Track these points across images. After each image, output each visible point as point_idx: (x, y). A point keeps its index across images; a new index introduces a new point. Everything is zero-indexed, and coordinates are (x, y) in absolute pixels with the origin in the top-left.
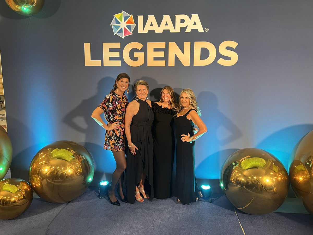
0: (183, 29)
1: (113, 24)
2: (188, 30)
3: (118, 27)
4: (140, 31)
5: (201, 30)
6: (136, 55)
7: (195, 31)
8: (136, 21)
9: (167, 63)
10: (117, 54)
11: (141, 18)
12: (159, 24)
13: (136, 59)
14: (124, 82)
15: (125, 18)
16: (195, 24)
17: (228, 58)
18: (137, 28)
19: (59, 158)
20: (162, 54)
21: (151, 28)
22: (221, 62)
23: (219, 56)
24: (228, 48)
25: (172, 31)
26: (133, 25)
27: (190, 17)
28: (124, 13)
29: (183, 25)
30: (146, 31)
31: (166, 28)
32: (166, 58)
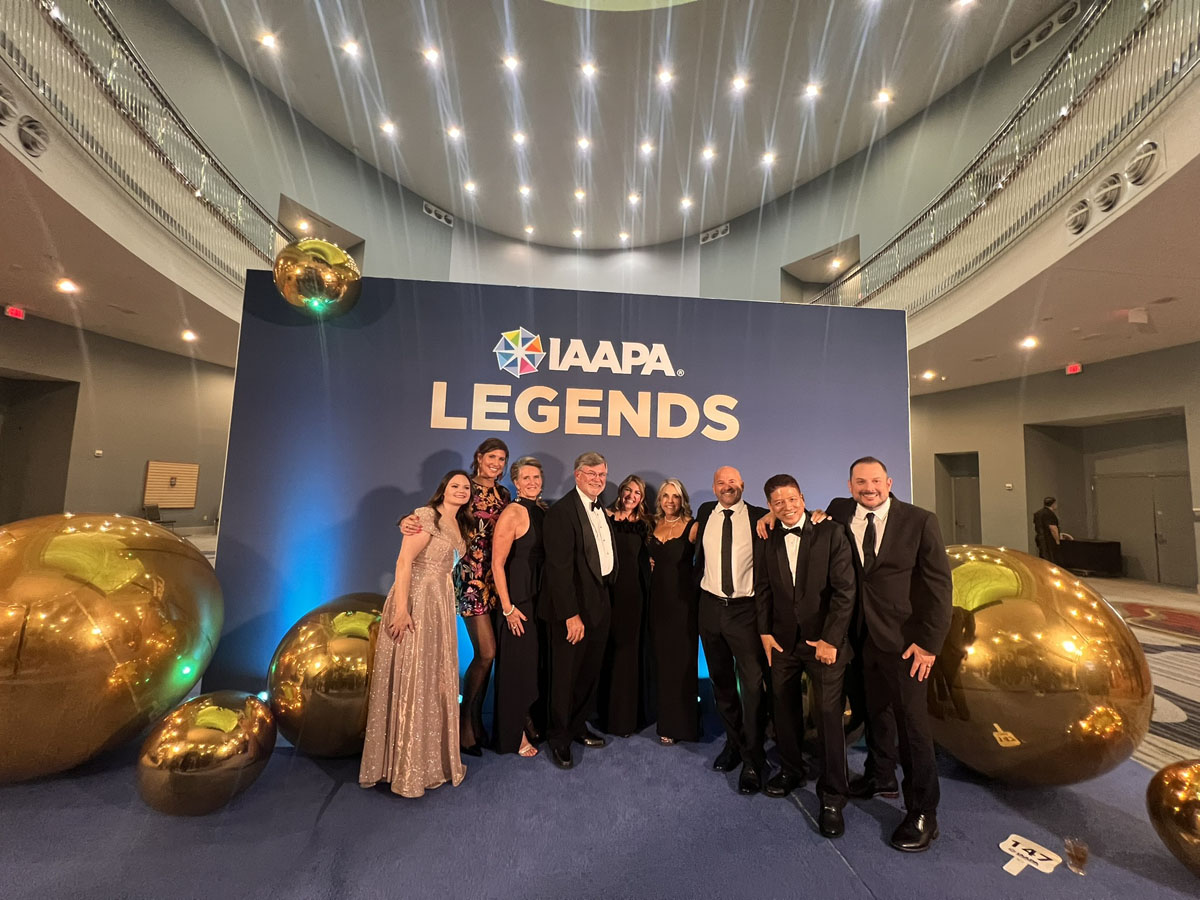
0: (637, 369)
1: (498, 349)
2: (646, 371)
3: (508, 356)
4: (554, 365)
5: (670, 372)
6: (542, 410)
7: (658, 374)
8: (546, 347)
9: (605, 429)
10: (503, 408)
11: (555, 343)
12: (591, 355)
13: (543, 418)
14: (497, 458)
15: (525, 341)
16: (659, 360)
17: (721, 427)
18: (546, 359)
19: (352, 635)
20: (595, 412)
21: (576, 363)
22: (709, 432)
23: (704, 421)
24: (721, 408)
25: (616, 369)
26: (540, 355)
27: (650, 349)
28: (521, 332)
29: (637, 362)
30: (565, 367)
31: (605, 364)
32: (603, 419)
